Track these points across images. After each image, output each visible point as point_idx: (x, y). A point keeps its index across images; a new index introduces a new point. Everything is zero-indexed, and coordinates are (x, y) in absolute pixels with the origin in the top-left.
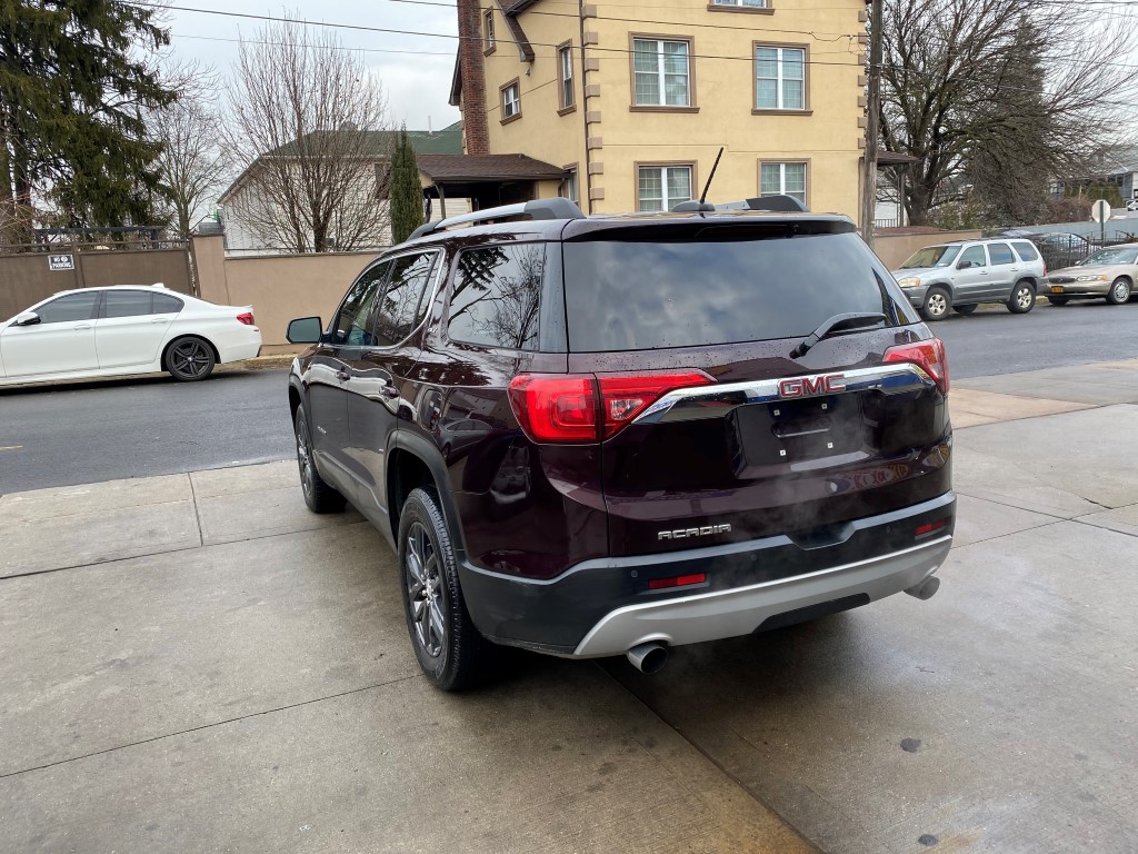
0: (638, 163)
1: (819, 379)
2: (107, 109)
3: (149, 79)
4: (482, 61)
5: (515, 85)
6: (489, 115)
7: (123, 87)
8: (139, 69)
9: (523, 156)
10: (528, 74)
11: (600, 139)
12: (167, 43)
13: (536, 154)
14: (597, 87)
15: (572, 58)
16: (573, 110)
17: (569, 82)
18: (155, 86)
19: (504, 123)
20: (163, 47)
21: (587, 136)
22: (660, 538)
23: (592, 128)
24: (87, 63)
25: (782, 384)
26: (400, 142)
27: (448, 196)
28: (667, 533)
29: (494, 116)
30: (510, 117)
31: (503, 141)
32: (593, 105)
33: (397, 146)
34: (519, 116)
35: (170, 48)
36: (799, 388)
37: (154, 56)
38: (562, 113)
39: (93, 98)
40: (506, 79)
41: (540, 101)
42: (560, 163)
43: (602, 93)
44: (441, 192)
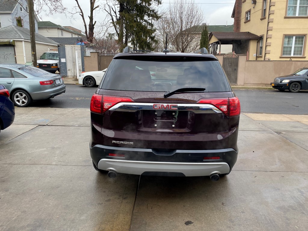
0: (285, 34)
1: (167, 105)
2: (145, 21)
3: (155, 13)
4: (242, 4)
5: (250, 11)
6: (242, 20)
7: (149, 15)
8: (153, 11)
9: (248, 32)
10: (254, 8)
11: (272, 27)
12: (161, 4)
13: (252, 32)
14: (274, 11)
15: (267, 2)
16: (265, 18)
17: (265, 10)
18: (157, 15)
19: (245, 23)
20: (160, 5)
21: (268, 26)
22: (113, 142)
23: (270, 24)
24: (141, 10)
25: (154, 105)
26: (204, 28)
27: (222, 44)
28: (115, 142)
29: (243, 20)
30: (247, 21)
31: (244, 28)
32: (272, 17)
33: (203, 30)
34: (249, 21)
35: (161, 5)
36: (160, 107)
37: (158, 7)
38: (261, 19)
39: (142, 18)
40: (247, 10)
41: (256, 15)
42: (259, 34)
43: (275, 13)
44: (220, 43)
